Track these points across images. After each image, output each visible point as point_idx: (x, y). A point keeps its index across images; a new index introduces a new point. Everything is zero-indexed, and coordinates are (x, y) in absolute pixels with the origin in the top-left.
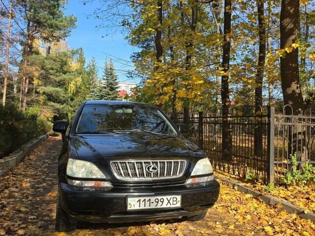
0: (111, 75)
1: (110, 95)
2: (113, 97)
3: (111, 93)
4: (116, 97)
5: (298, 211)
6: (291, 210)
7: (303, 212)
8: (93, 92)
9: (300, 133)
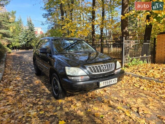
0: (30, 24)
1: (31, 33)
2: (33, 34)
3: (31, 32)
4: (35, 34)
5: (139, 76)
6: (136, 77)
7: (142, 77)
8: (22, 32)
9: (127, 47)
